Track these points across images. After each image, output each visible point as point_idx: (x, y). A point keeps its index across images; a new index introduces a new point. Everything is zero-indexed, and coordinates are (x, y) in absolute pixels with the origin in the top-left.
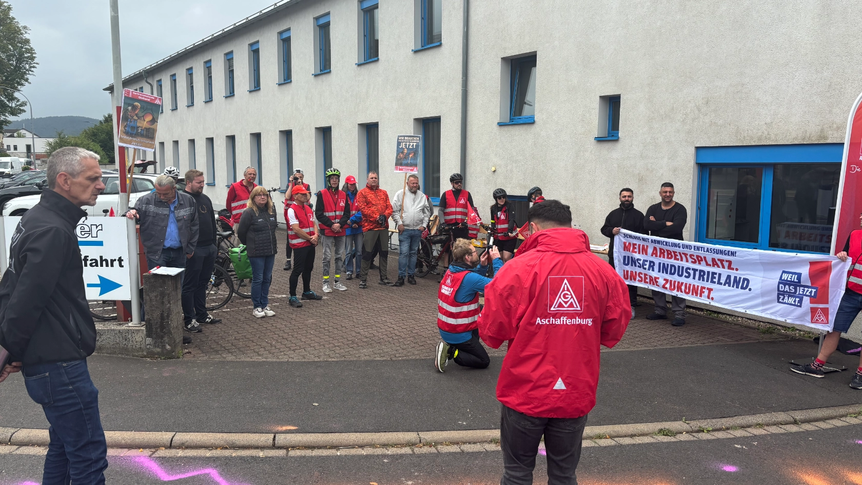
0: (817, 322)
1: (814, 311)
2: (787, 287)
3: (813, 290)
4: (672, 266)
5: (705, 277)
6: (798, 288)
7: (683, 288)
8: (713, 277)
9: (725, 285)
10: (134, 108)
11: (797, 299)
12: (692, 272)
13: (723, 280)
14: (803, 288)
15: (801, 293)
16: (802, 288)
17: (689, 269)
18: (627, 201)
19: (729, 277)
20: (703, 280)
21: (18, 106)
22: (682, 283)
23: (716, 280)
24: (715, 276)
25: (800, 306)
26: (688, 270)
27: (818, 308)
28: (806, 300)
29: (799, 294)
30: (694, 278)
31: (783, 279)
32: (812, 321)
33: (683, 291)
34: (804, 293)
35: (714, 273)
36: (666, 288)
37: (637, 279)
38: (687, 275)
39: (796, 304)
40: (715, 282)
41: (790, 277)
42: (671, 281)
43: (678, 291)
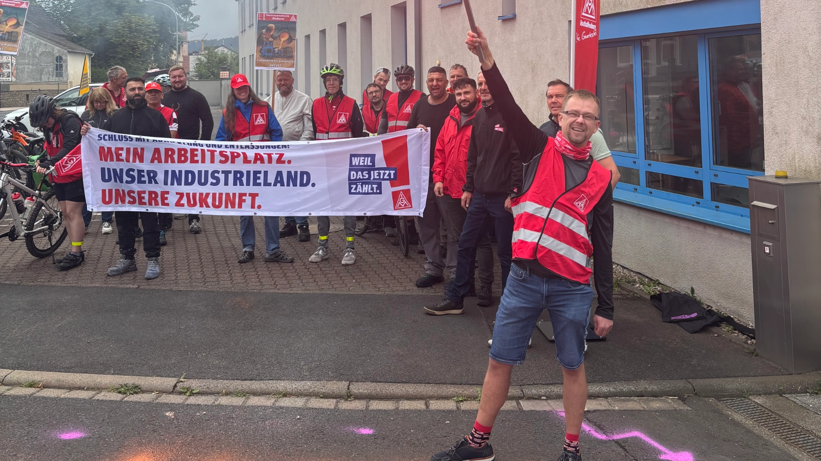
0: (400, 208)
1: (395, 195)
2: (360, 173)
3: (391, 172)
4: (187, 172)
5: (244, 179)
6: (372, 172)
7: (210, 200)
8: (256, 178)
9: (275, 185)
10: (269, 30)
11: (375, 186)
12: (222, 177)
13: (271, 179)
14: (378, 171)
15: (376, 177)
16: (376, 172)
17: (218, 172)
18: (138, 95)
19: (279, 173)
20: (242, 184)
21: (191, 20)
22: (207, 195)
23: (261, 181)
24: (258, 175)
25: (380, 193)
26: (216, 175)
27: (400, 191)
28: (386, 185)
29: (374, 179)
30: (226, 184)
31: (354, 164)
32: (394, 207)
33: (210, 204)
34: (382, 177)
35: (256, 173)
36: (183, 205)
37: (127, 201)
38: (214, 181)
39: (375, 191)
40: (259, 184)
41: (361, 161)
42: (188, 195)
43: (201, 206)
